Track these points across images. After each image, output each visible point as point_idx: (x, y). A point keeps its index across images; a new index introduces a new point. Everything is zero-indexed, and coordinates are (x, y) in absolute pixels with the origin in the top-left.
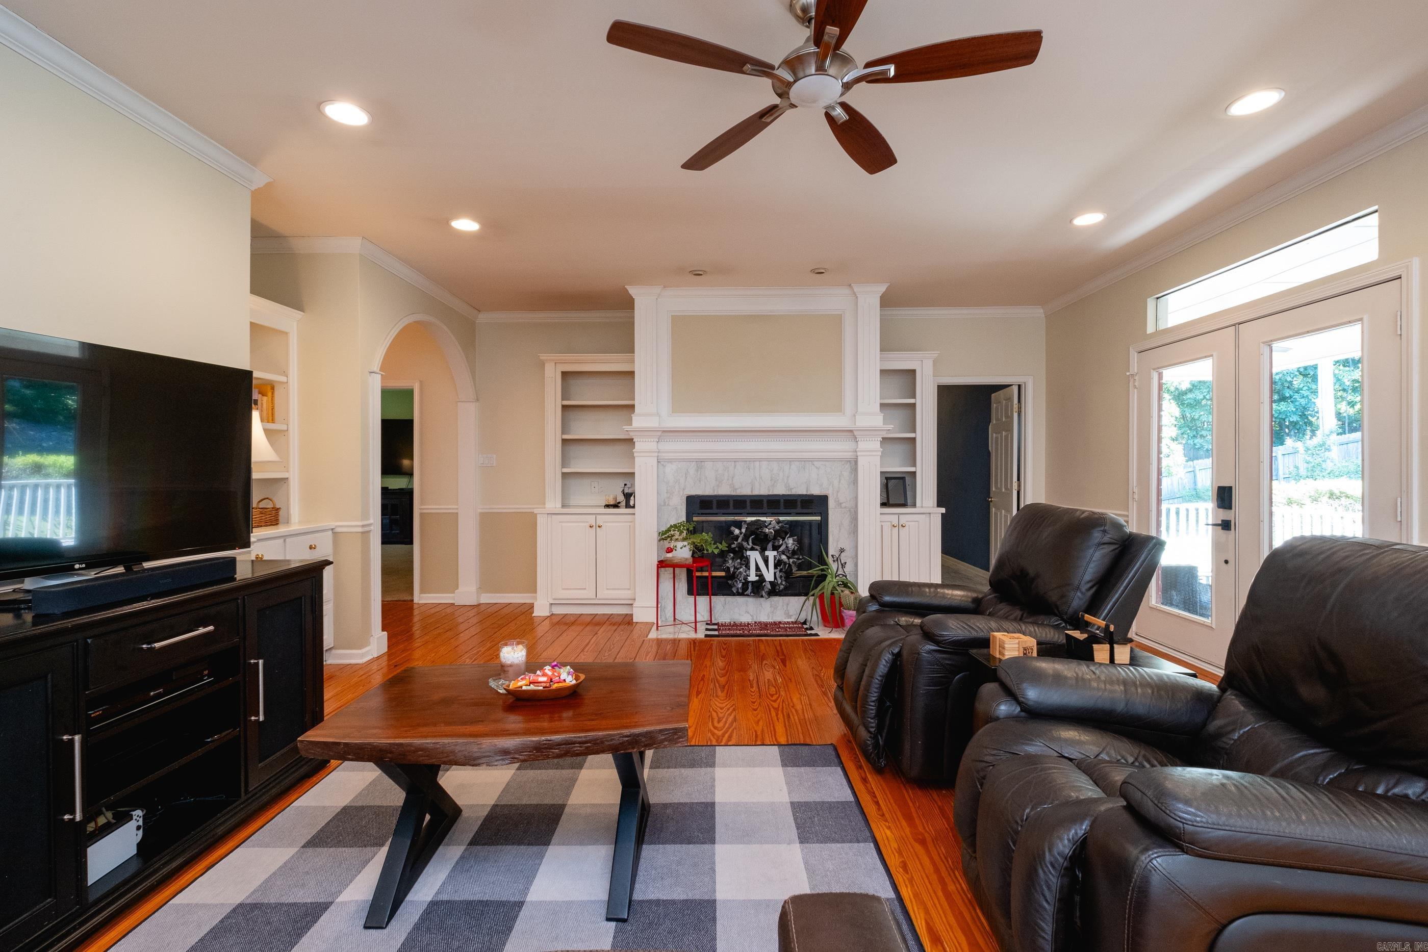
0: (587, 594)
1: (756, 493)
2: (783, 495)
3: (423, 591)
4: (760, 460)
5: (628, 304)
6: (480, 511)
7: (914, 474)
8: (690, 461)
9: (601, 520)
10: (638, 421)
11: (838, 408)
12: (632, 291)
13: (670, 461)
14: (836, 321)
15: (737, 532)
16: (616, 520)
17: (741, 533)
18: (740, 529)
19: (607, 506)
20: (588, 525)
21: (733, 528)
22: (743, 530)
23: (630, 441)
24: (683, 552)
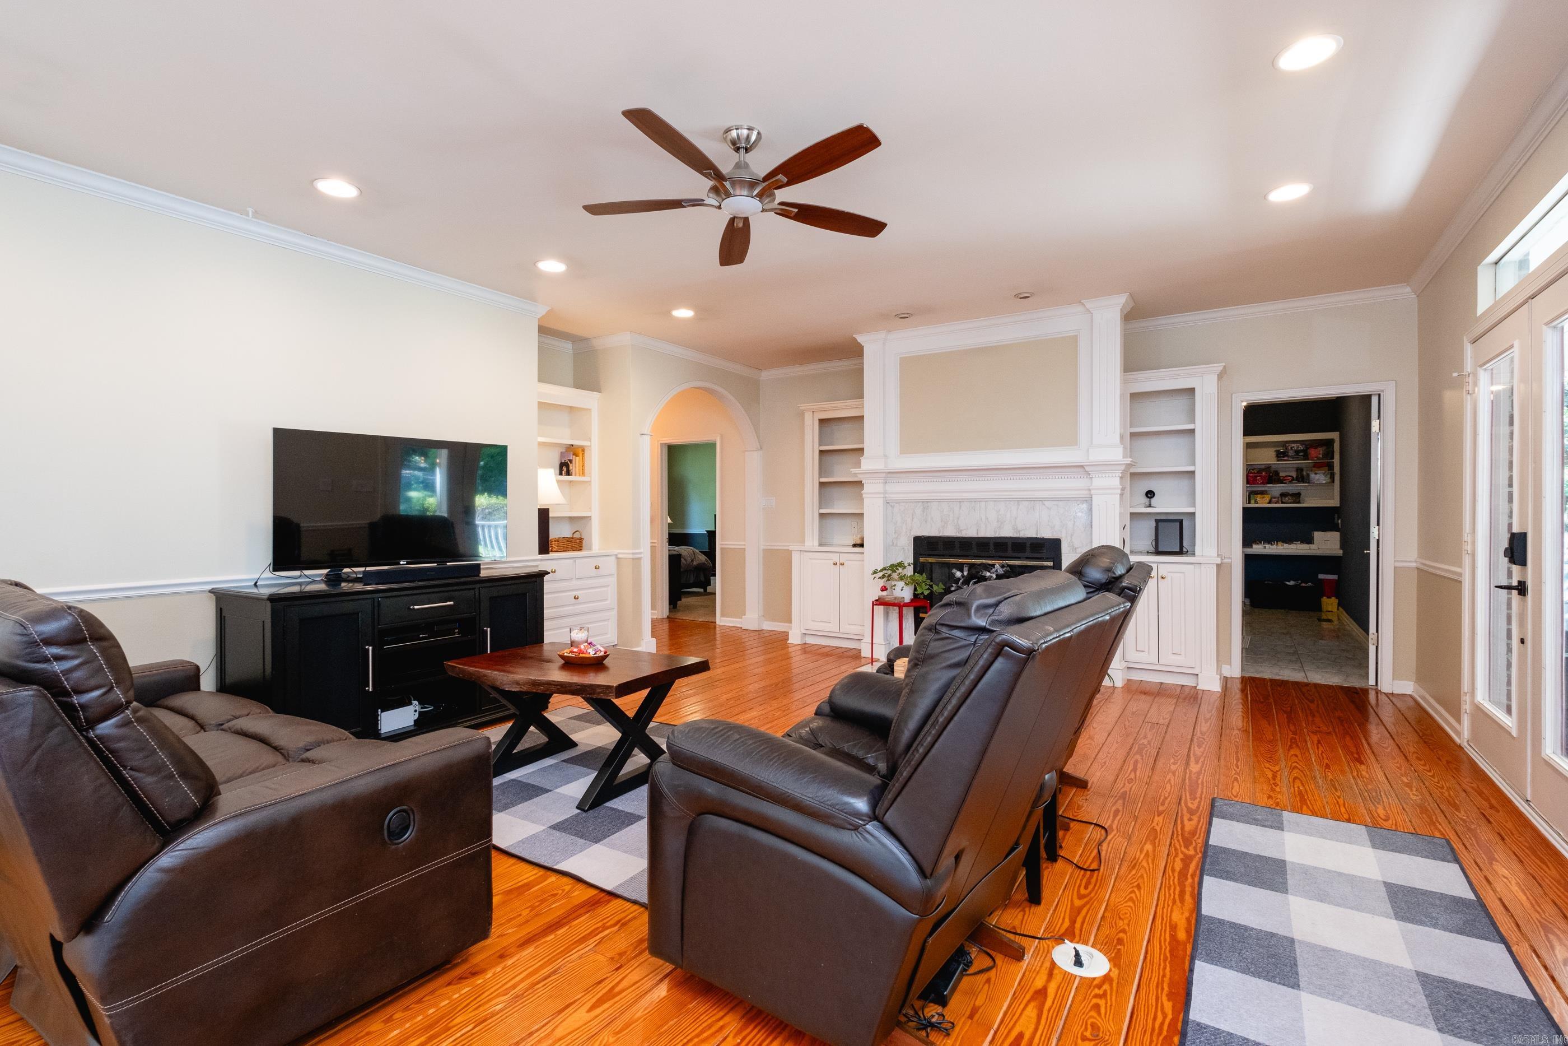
0: (832, 627)
1: (982, 534)
2: (1011, 538)
3: (723, 615)
4: (986, 500)
5: (856, 351)
6: (763, 547)
7: (1193, 514)
8: (917, 501)
9: (844, 558)
10: (867, 463)
11: (1072, 441)
12: (861, 339)
13: (898, 502)
14: (1072, 342)
15: (958, 574)
16: (852, 559)
17: (963, 576)
18: (962, 572)
19: (855, 545)
20: (832, 562)
21: (954, 571)
22: (965, 573)
23: (859, 484)
24: (904, 592)
